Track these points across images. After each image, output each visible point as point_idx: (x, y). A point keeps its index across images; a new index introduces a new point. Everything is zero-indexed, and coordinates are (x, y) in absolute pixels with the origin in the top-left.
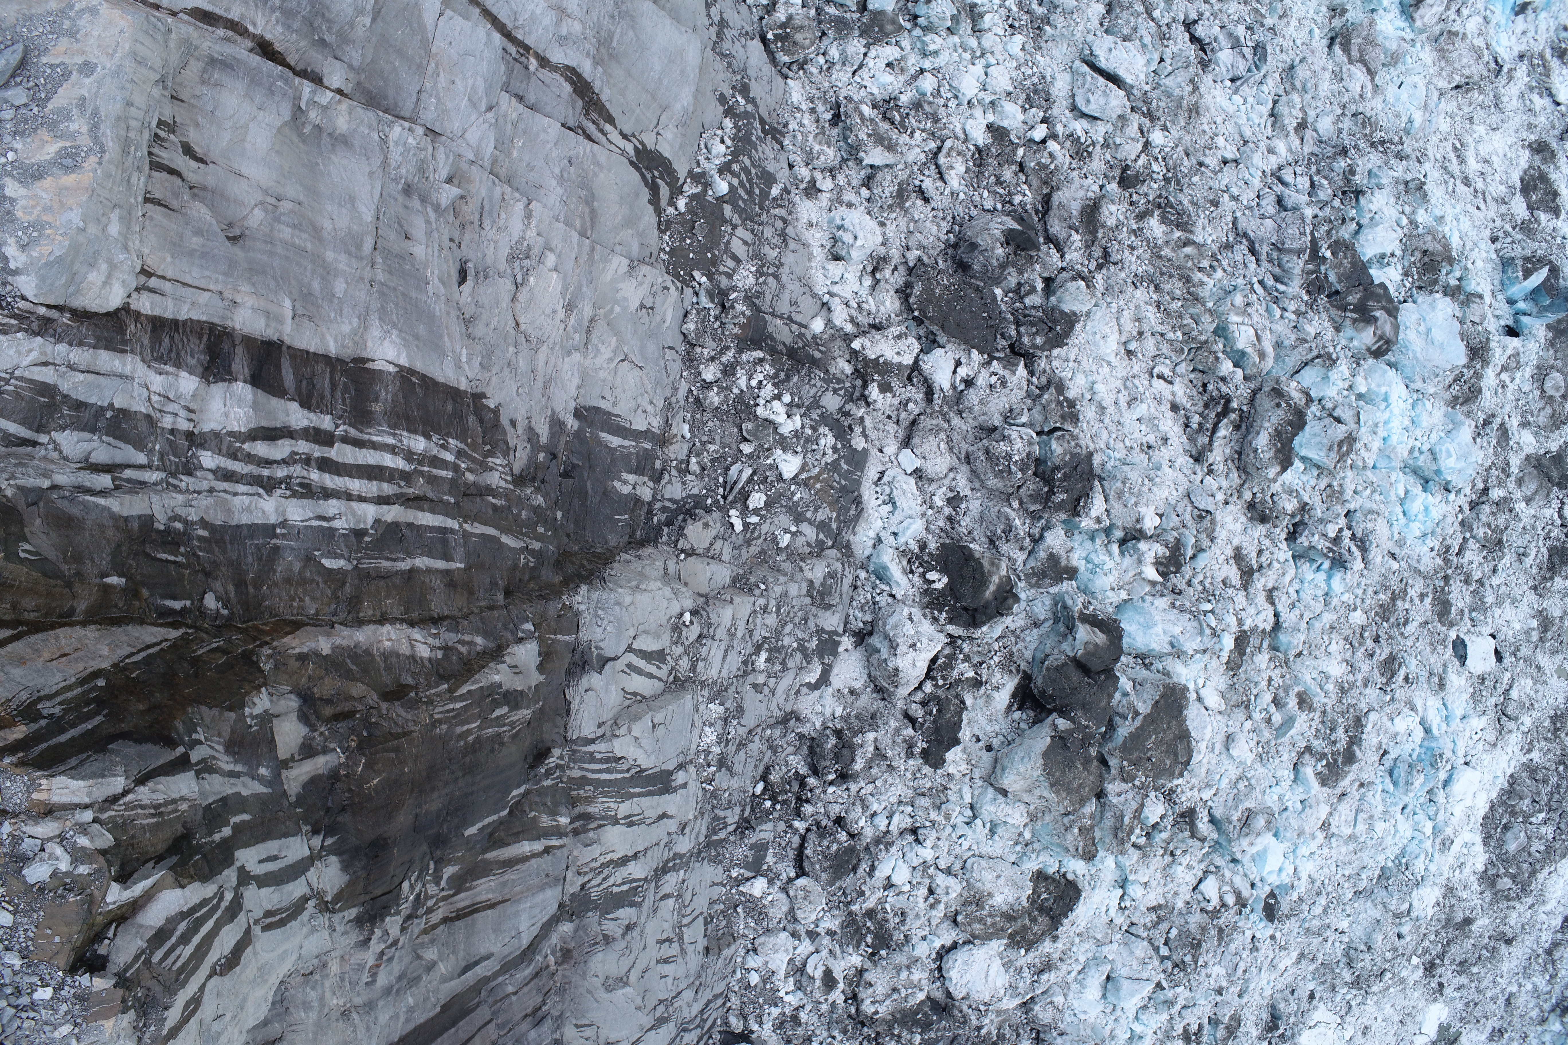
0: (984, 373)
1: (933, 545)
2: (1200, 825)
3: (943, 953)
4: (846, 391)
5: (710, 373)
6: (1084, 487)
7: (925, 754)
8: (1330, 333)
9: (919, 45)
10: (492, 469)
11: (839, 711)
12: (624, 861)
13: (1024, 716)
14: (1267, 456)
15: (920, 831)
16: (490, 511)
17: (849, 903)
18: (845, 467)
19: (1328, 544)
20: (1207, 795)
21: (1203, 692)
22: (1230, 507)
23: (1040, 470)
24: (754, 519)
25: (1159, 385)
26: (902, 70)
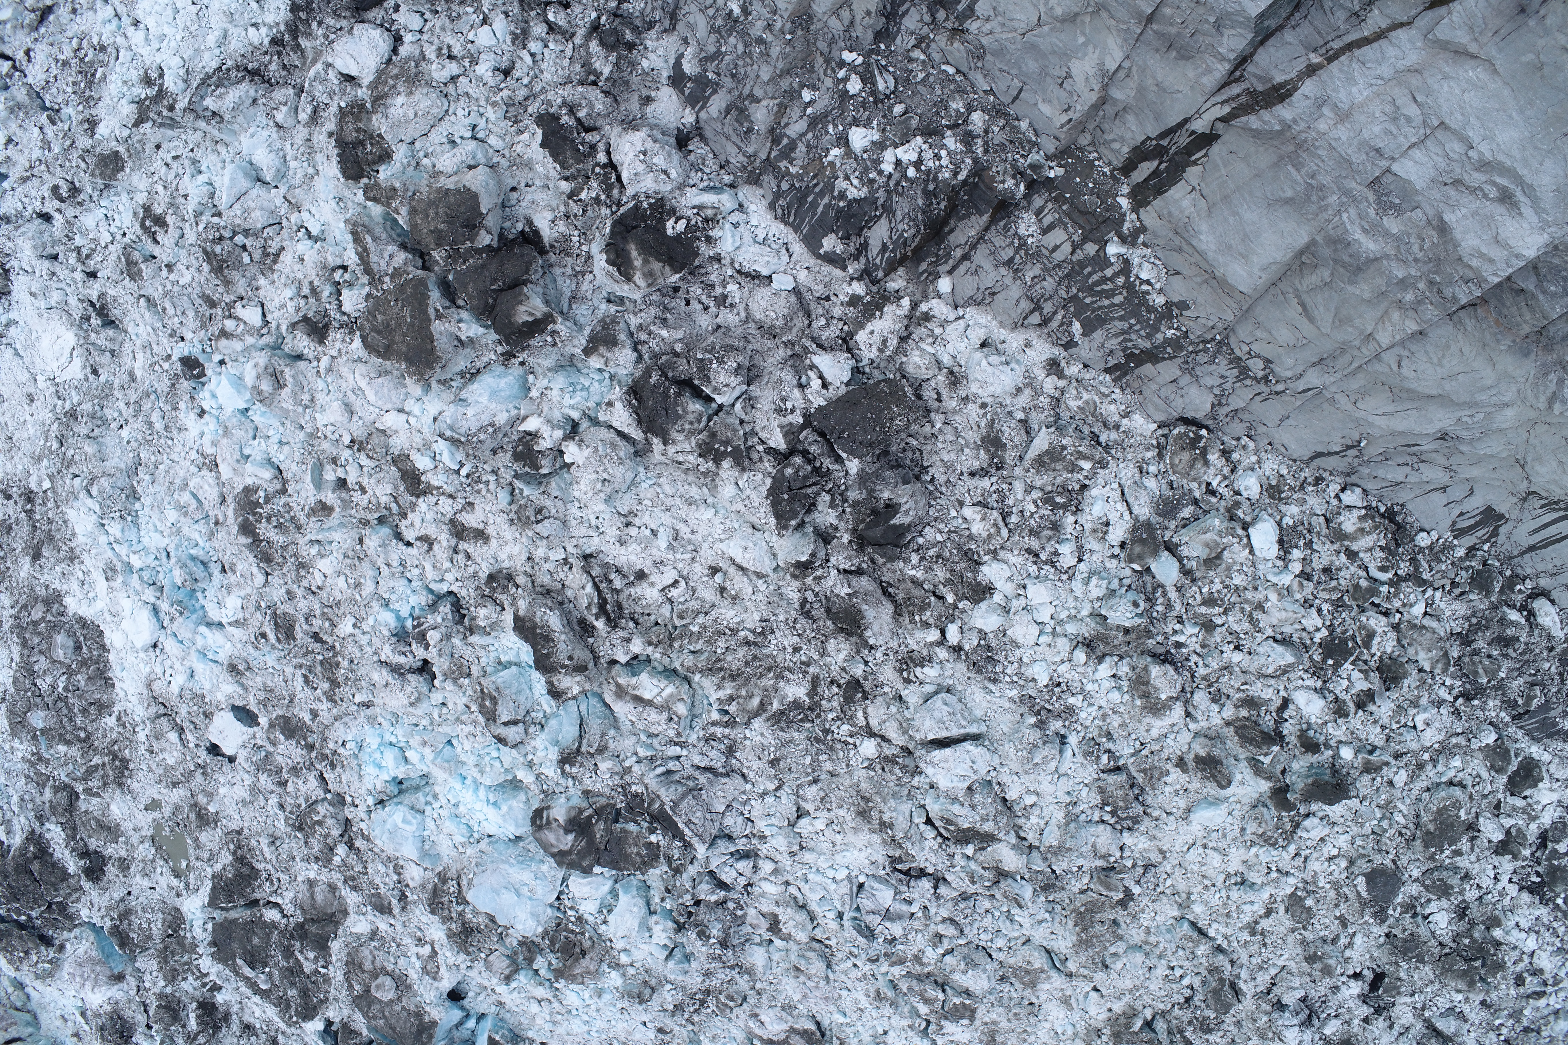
0: (800, 404)
1: (703, 248)
2: (305, 343)
3: (398, 40)
4: (877, 267)
5: (977, 119)
7: (556, 118)
8: (588, 783)
9: (1104, 575)
11: (644, 65)
13: (514, 230)
14: (539, 614)
15: (502, 77)
18: (820, 209)
19: (426, 625)
20: (325, 361)
21: (405, 416)
22: (524, 559)
24: (841, 74)
25: (670, 576)
26: (1094, 531)
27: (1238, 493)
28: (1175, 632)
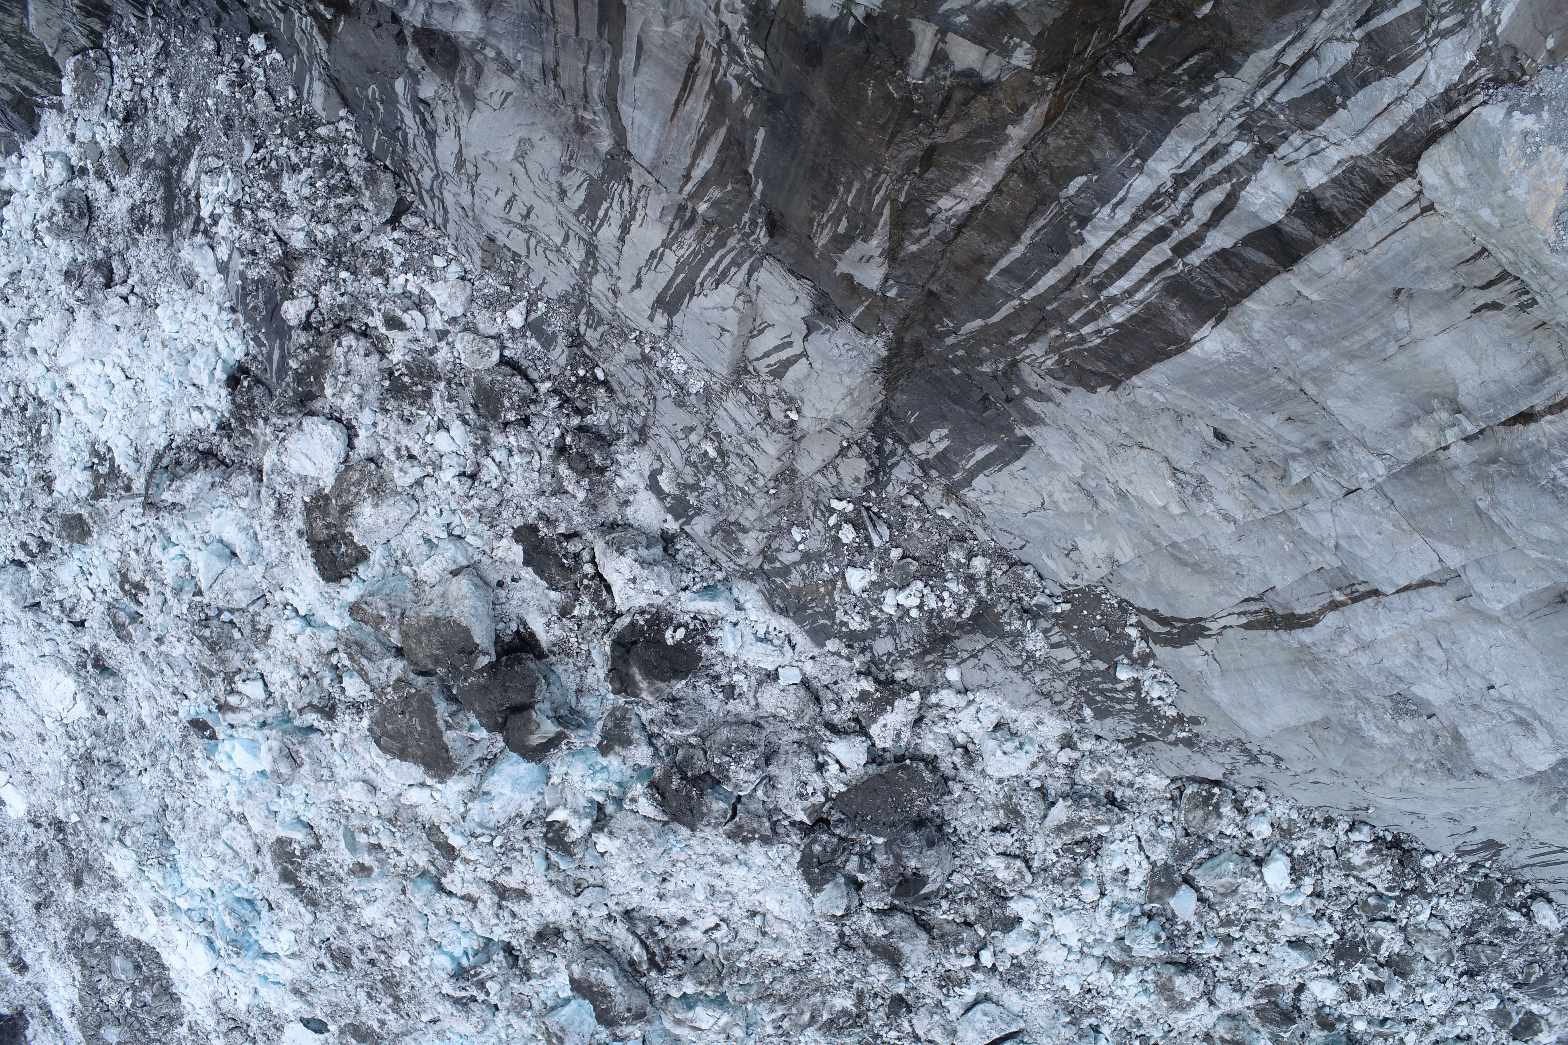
0: (820, 786)
1: (705, 650)
2: (314, 716)
3: (351, 432)
4: (883, 663)
5: (979, 564)
6: (670, 807)
7: (534, 529)
9: (1125, 906)
10: (1047, 353)
11: (619, 482)
12: (625, 228)
13: (508, 632)
14: (593, 974)
15: (470, 482)
16: (1013, 329)
17: (449, 382)
18: (821, 622)
19: (482, 976)
20: (337, 739)
21: (427, 792)
22: (569, 915)
23: (708, 779)
24: (832, 521)
25: (711, 921)
26: (1115, 880)
27: (1250, 835)
28: (1196, 946)
